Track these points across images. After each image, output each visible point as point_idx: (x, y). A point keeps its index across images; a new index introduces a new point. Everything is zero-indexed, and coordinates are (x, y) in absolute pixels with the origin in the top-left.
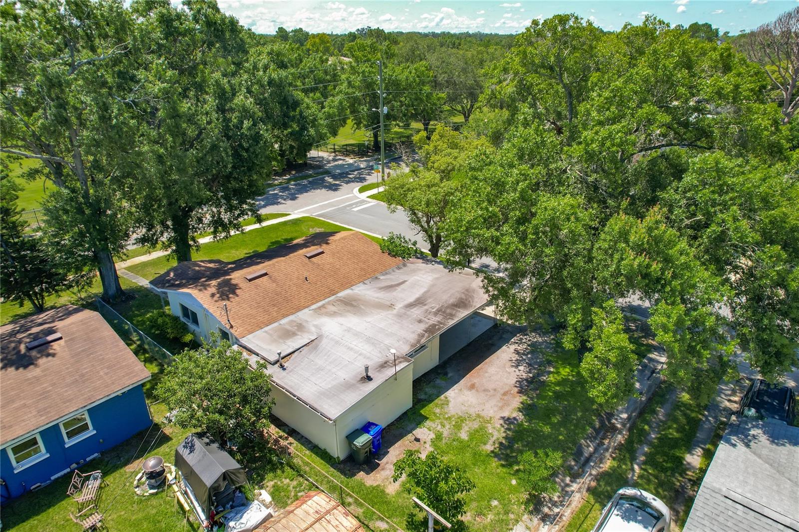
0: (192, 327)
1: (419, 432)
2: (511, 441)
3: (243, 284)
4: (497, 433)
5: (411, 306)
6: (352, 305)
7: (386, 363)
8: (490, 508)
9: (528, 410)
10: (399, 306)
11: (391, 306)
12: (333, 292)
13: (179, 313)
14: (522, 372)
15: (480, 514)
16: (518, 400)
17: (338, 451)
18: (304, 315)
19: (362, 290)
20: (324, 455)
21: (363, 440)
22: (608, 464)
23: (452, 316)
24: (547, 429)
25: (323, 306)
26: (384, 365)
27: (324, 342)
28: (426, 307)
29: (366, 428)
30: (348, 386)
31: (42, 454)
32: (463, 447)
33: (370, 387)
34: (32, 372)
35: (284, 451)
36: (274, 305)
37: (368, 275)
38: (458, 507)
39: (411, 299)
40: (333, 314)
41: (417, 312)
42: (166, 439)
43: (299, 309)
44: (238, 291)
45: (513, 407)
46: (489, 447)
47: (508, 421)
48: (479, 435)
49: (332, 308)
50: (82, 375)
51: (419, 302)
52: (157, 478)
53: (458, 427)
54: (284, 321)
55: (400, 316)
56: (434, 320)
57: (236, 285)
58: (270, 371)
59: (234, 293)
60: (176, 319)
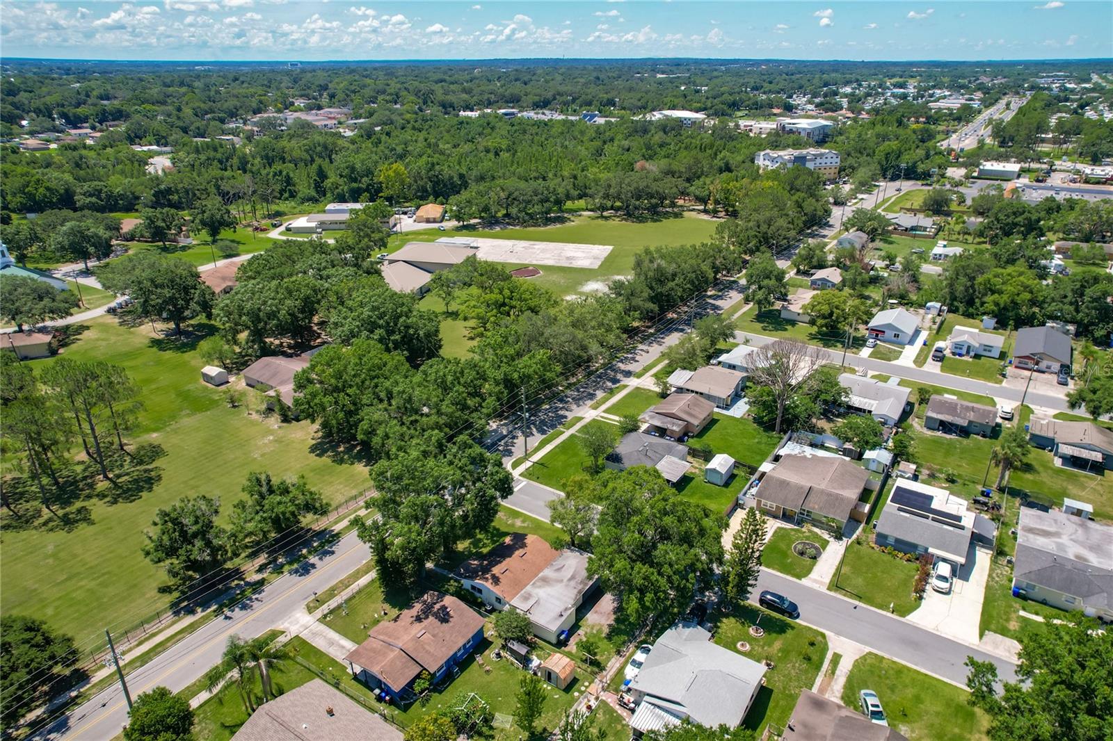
0: (478, 595)
1: (579, 632)
2: (611, 632)
3: (501, 576)
4: (606, 630)
5: (570, 580)
6: (545, 580)
8: (605, 654)
9: (617, 620)
10: (565, 580)
11: (562, 581)
12: (536, 575)
13: (470, 588)
14: (615, 605)
16: (613, 617)
17: (554, 641)
18: (529, 588)
19: (547, 572)
20: (549, 643)
21: (562, 637)
22: (643, 637)
23: (586, 584)
24: (623, 627)
25: (534, 583)
26: (566, 609)
27: (541, 601)
29: (563, 632)
30: (556, 619)
31: (462, 651)
32: (595, 636)
33: (563, 619)
34: (450, 624)
35: (535, 643)
36: (516, 585)
37: (548, 563)
38: (595, 654)
39: (569, 577)
40: (540, 587)
41: (573, 583)
42: (492, 643)
43: (526, 586)
44: (500, 580)
45: (611, 620)
46: (603, 635)
47: (610, 626)
48: (600, 631)
49: (538, 584)
51: (573, 578)
52: (498, 655)
53: (592, 629)
54: (523, 591)
55: (567, 586)
56: (580, 587)
57: (498, 577)
58: (529, 615)
59: (499, 582)
60: (468, 590)
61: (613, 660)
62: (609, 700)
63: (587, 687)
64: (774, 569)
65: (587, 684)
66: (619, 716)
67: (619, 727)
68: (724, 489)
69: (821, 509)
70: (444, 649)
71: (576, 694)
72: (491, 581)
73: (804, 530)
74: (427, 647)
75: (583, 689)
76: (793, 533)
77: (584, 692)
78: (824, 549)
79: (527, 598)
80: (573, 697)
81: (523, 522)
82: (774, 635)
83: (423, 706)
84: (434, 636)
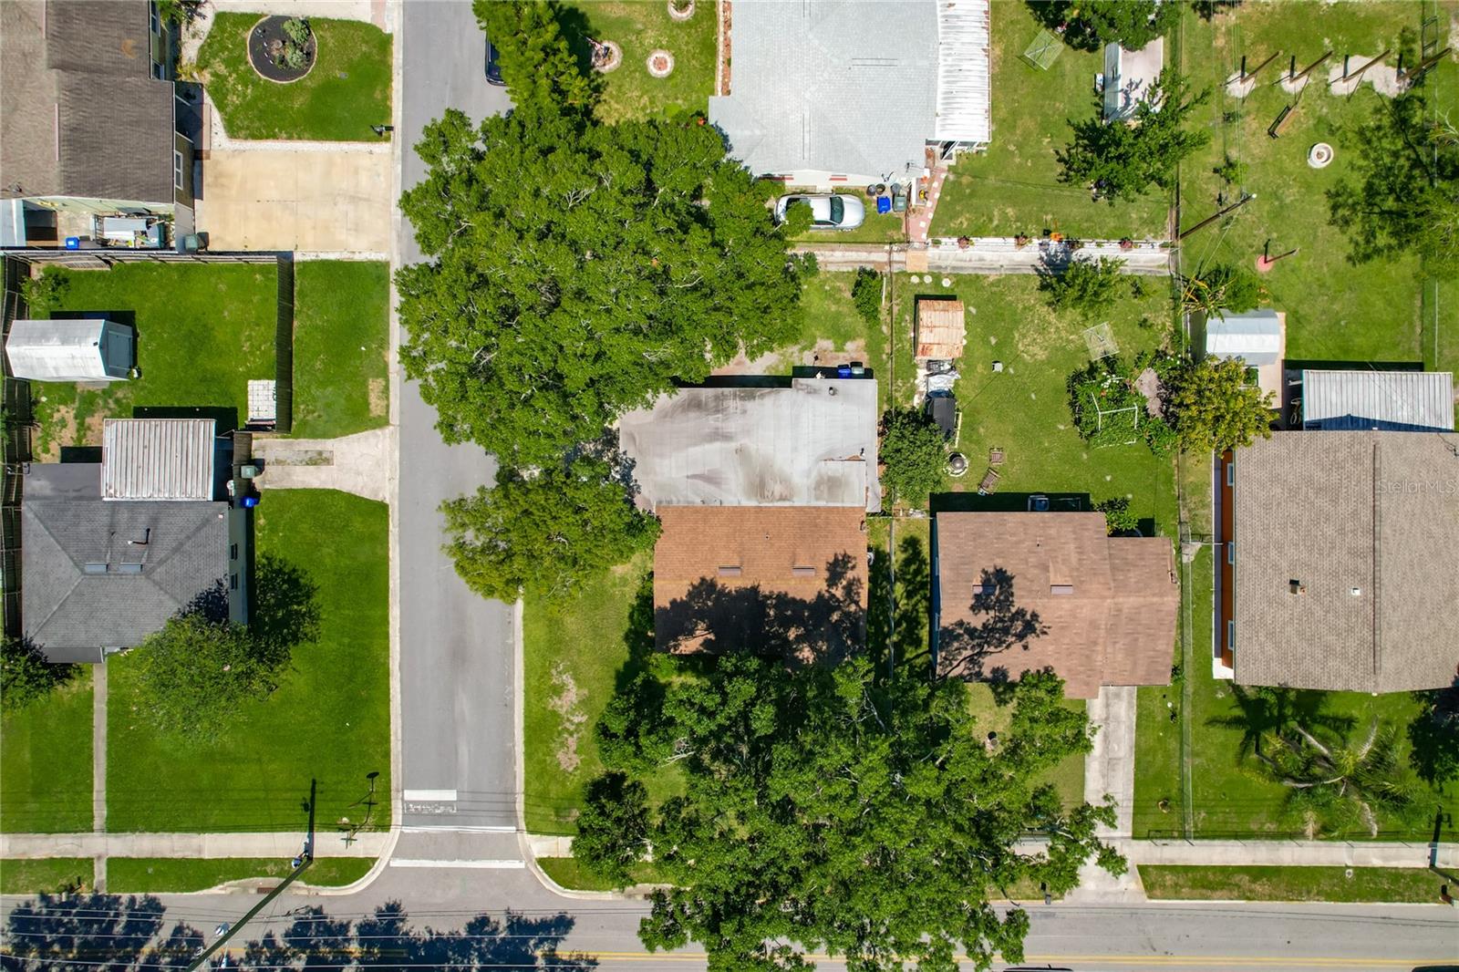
1: (809, 361)
6: (760, 484)
7: (809, 393)
8: (833, 288)
10: (733, 445)
12: (759, 509)
15: (840, 290)
18: (804, 500)
19: (735, 495)
23: (718, 397)
25: (782, 499)
28: (719, 424)
34: (999, 563)
36: (816, 526)
37: (706, 513)
39: (717, 445)
43: (801, 509)
44: (831, 561)
50: (974, 540)
51: (717, 435)
54: (822, 503)
55: (748, 433)
56: (733, 405)
57: (828, 569)
59: (836, 559)
61: (833, 268)
62: (923, 224)
63: (921, 276)
64: (387, 98)
65: (915, 279)
66: (944, 191)
67: (965, 180)
68: (141, 319)
69: (129, 32)
70: (1053, 532)
71: (946, 283)
72: (850, 575)
73: (206, 78)
74: (1074, 559)
75: (928, 279)
76: (234, 99)
77: (932, 274)
78: (257, 16)
79: (832, 484)
80: (957, 283)
81: (558, 690)
82: (593, 24)
83: (1125, 502)
84: (1046, 569)
